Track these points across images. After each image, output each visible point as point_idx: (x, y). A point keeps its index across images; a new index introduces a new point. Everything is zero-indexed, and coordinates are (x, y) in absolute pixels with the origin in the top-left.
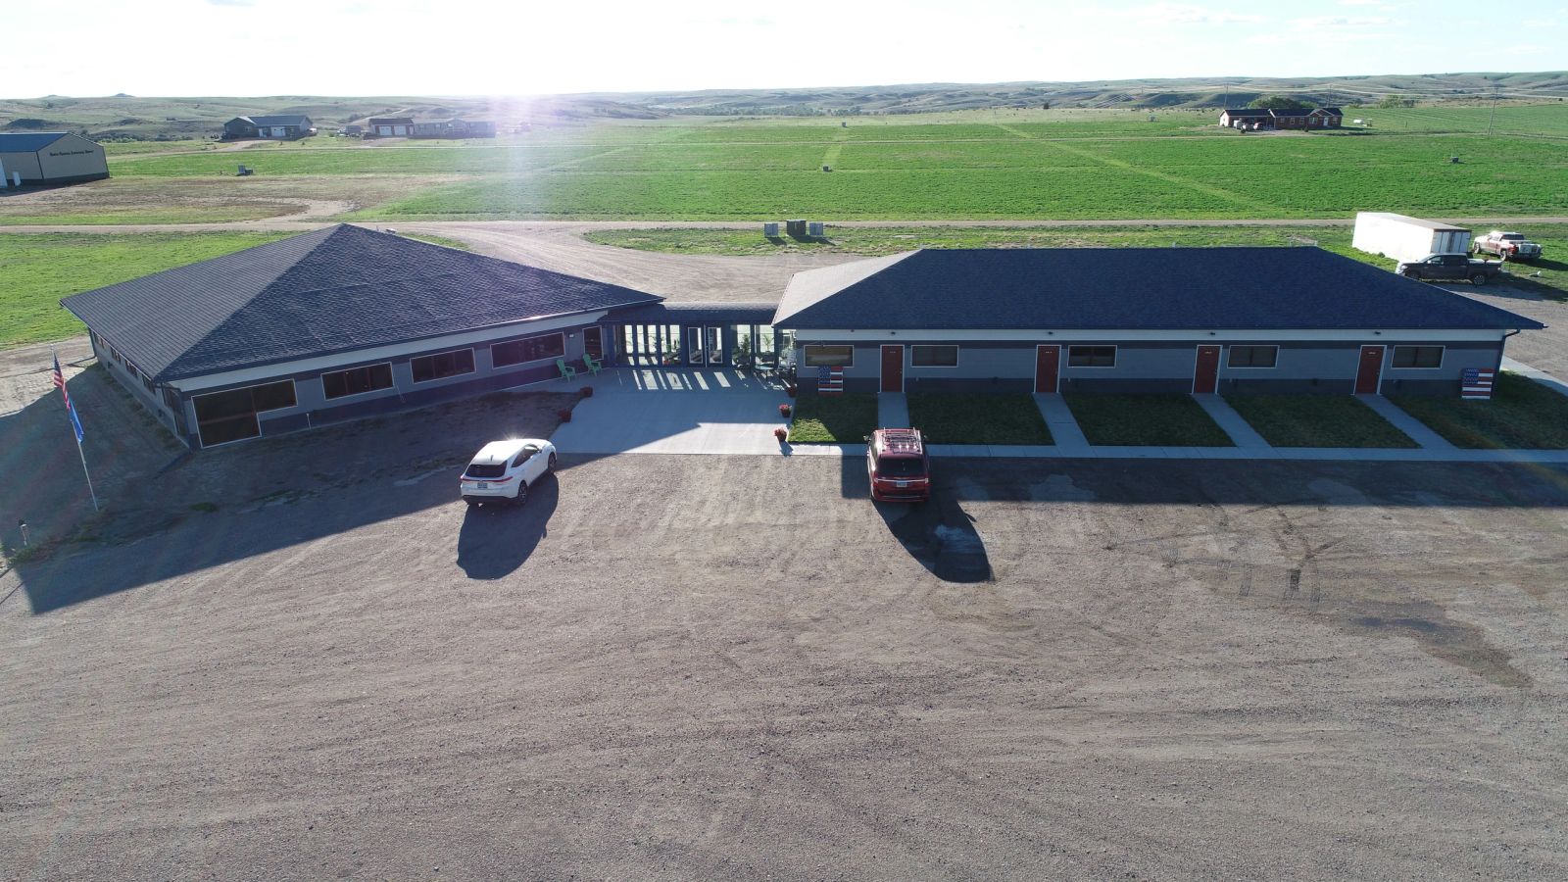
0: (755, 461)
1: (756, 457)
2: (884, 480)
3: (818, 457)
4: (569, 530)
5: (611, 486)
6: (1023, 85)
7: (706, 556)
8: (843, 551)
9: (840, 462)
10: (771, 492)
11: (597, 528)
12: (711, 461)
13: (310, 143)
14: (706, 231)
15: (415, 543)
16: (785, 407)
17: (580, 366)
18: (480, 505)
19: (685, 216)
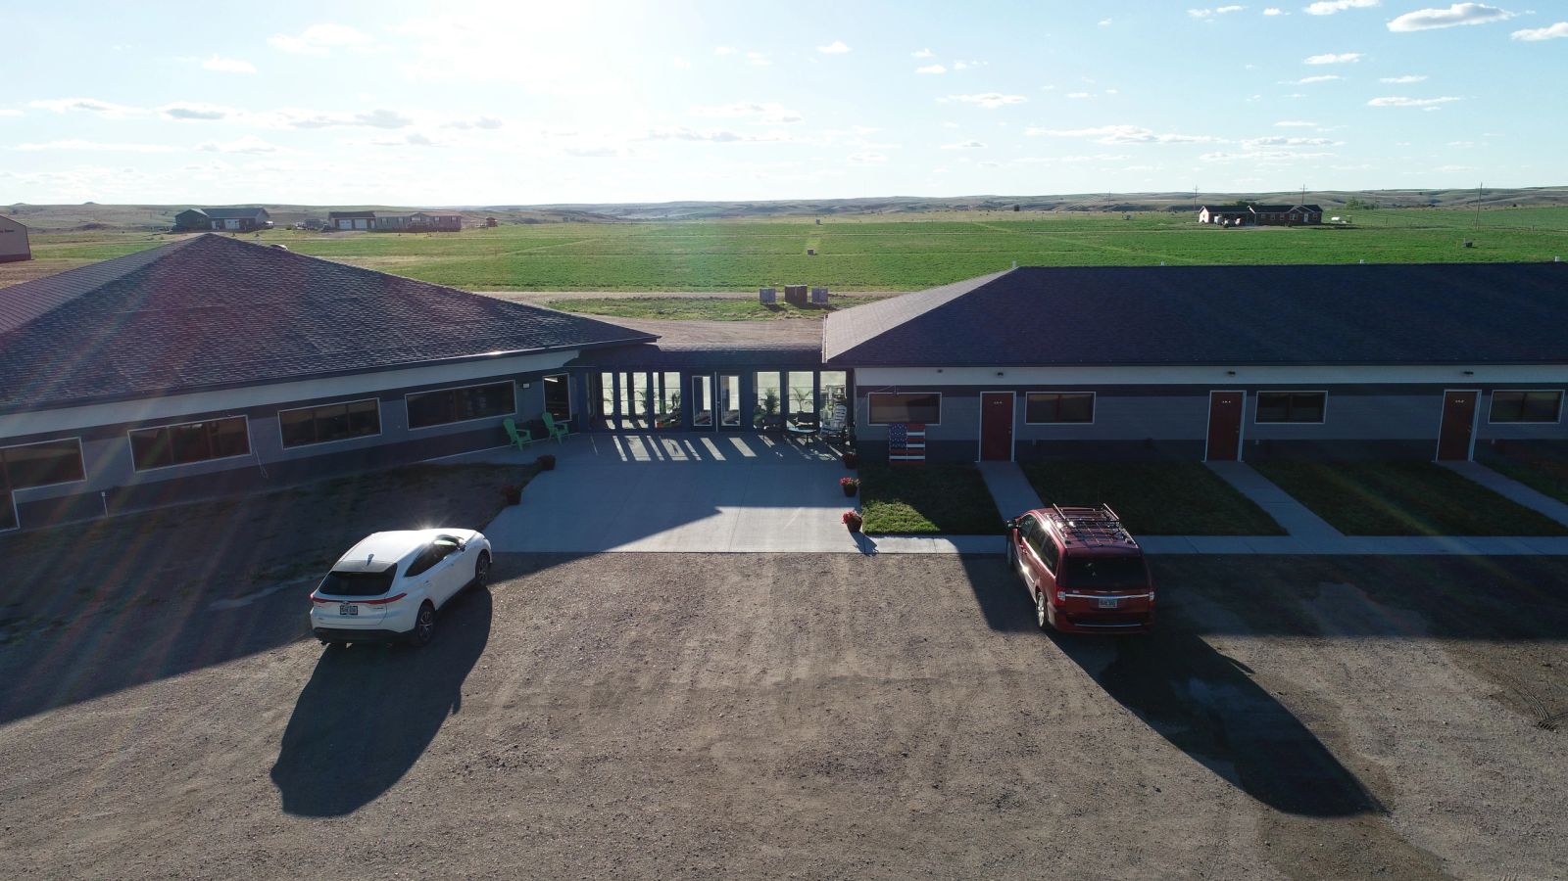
0: (819, 562)
1: (820, 556)
2: (1076, 595)
3: (920, 556)
4: (504, 695)
5: (583, 607)
6: (981, 198)
7: (772, 752)
8: (1040, 736)
9: (959, 564)
10: (861, 616)
11: (557, 689)
12: (750, 564)
13: (263, 235)
14: (691, 300)
15: (203, 726)
16: (850, 481)
17: (539, 430)
18: (348, 645)
19: (665, 288)
